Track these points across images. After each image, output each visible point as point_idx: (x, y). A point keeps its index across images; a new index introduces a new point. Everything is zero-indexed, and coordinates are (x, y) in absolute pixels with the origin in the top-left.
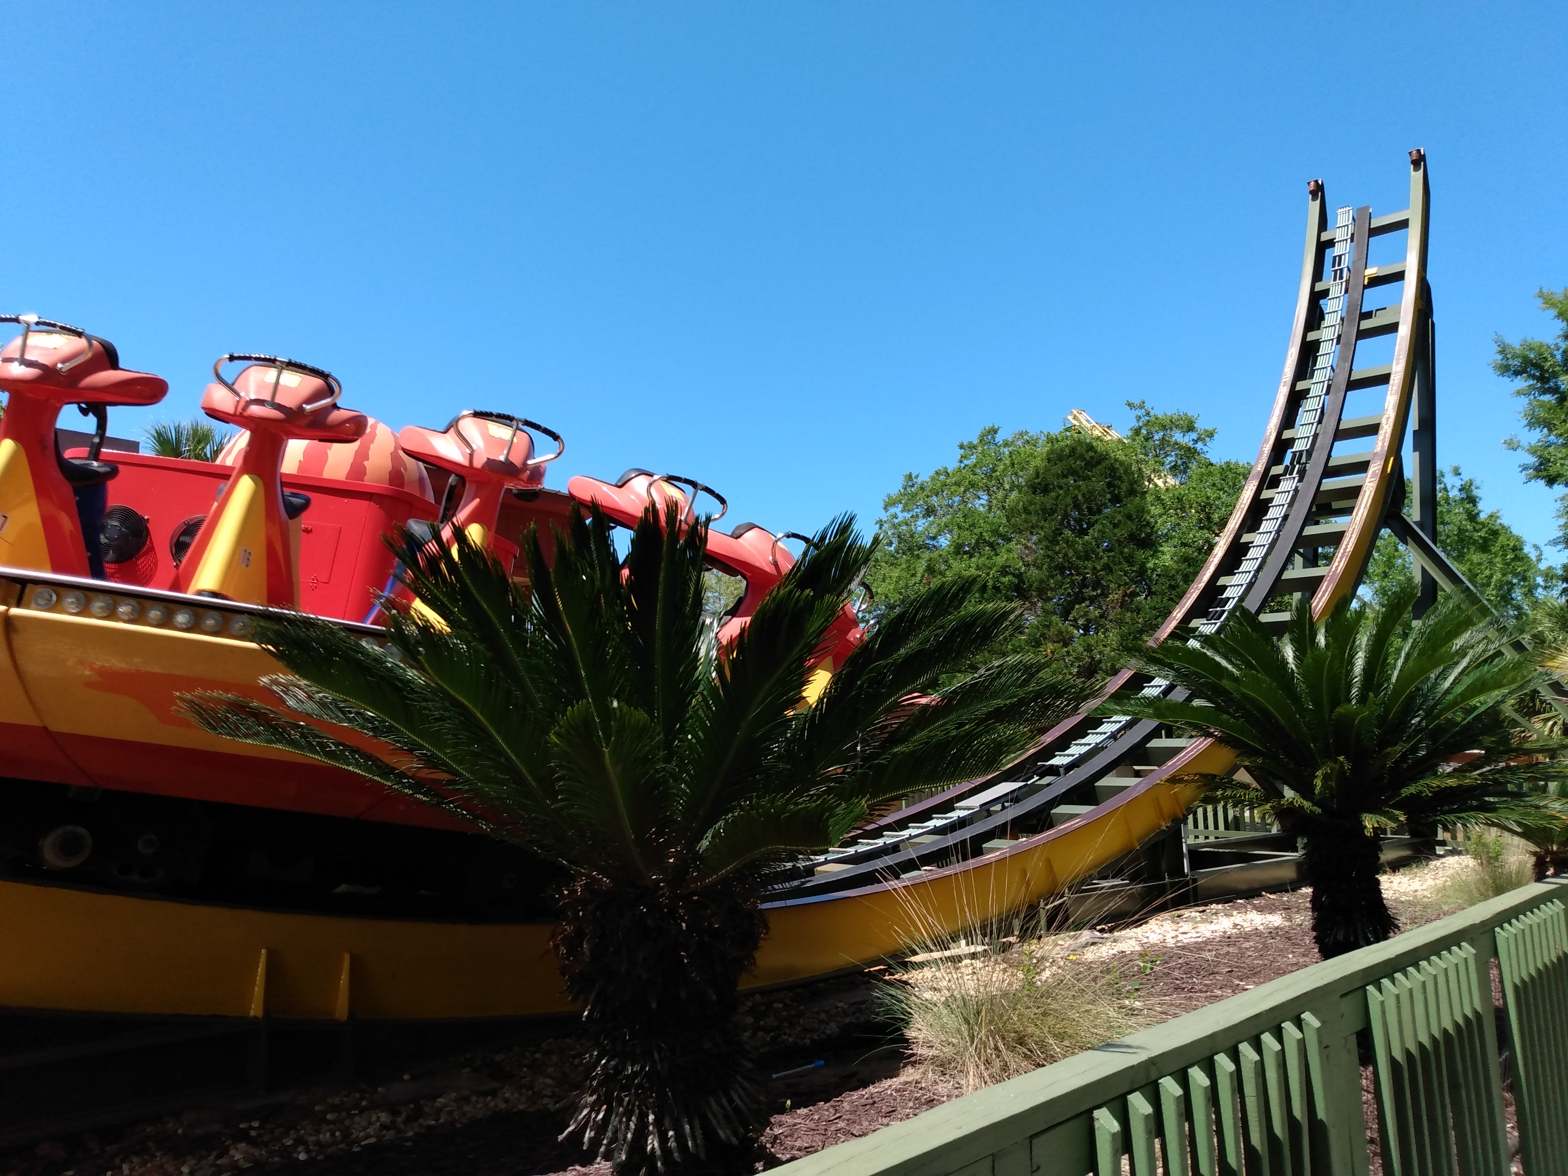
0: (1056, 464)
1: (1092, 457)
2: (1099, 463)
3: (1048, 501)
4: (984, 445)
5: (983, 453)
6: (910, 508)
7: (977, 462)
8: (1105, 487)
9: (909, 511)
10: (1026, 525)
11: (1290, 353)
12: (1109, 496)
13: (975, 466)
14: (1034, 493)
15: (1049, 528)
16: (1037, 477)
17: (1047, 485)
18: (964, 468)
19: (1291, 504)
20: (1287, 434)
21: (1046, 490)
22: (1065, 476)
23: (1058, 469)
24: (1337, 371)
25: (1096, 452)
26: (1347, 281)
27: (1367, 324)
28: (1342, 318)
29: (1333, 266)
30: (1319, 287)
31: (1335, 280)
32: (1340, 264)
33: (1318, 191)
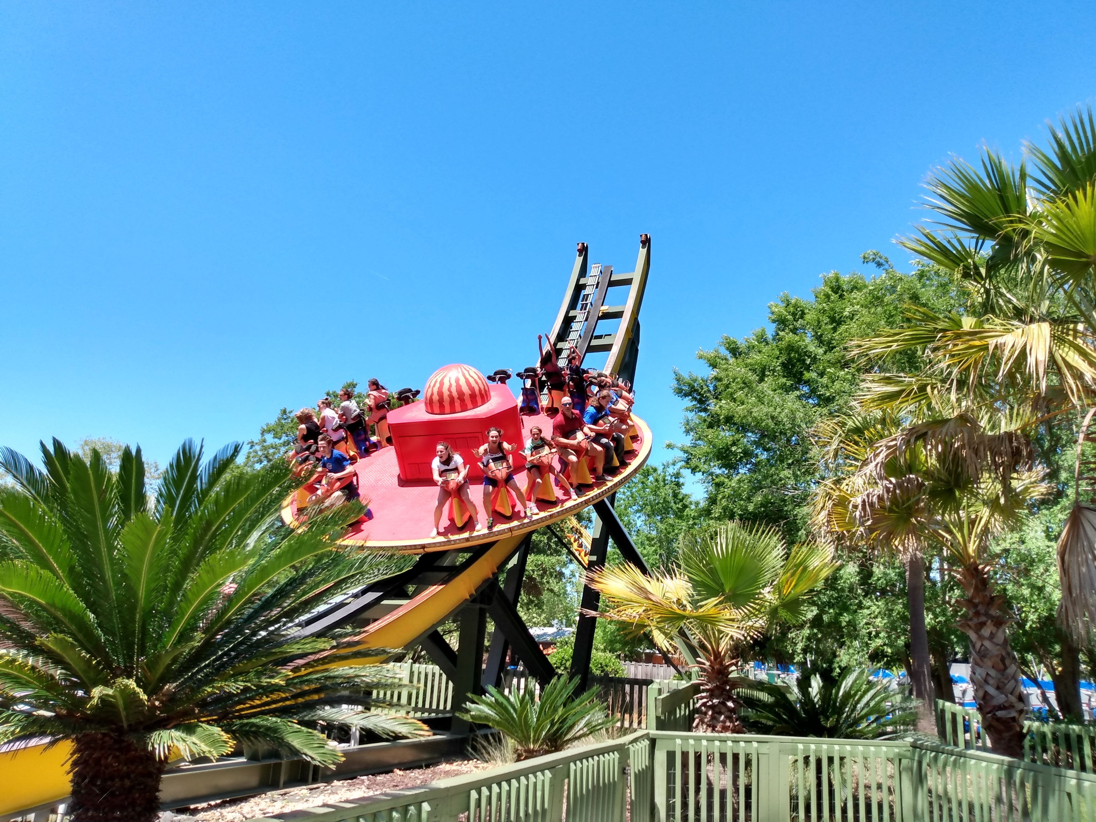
26: (589, 312)
27: (595, 342)
28: (580, 336)
29: (582, 301)
30: (572, 313)
31: (581, 310)
32: (586, 300)
33: (584, 250)
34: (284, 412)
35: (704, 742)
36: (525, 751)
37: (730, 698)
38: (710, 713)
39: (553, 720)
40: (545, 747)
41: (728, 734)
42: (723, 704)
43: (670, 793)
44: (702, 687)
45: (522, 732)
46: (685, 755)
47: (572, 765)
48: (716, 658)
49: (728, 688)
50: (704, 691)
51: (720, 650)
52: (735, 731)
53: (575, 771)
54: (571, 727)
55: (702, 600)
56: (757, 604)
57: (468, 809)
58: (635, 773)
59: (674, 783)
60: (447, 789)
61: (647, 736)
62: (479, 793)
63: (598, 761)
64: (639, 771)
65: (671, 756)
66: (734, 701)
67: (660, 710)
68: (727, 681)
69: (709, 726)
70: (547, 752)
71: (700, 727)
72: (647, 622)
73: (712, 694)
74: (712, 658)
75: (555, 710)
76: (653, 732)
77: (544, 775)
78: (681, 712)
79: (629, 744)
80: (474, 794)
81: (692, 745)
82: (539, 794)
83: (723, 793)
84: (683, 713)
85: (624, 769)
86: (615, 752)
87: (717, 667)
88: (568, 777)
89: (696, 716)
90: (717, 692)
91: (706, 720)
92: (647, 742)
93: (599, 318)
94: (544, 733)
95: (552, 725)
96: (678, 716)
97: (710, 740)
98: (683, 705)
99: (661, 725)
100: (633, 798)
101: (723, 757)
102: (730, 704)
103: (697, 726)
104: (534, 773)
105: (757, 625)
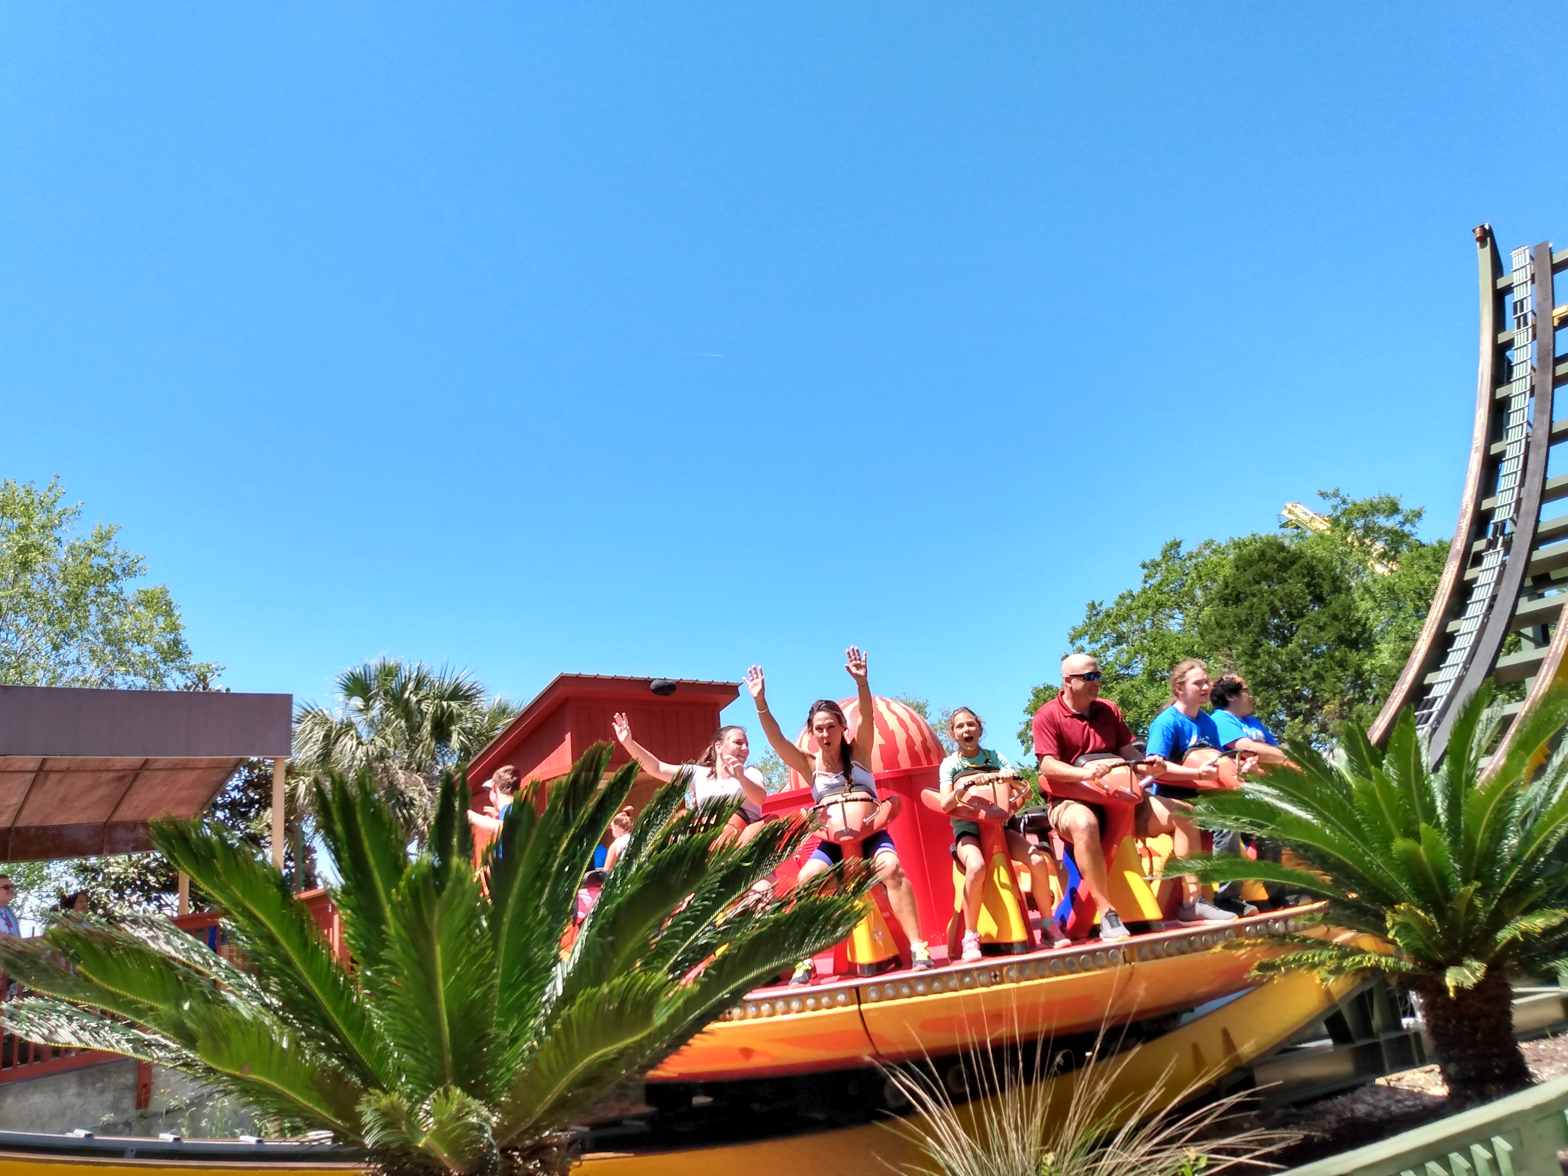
0: (1245, 570)
1: (1284, 558)
2: (1293, 563)
3: (1242, 611)
4: (1168, 561)
5: (1167, 570)
6: (1097, 638)
7: (1163, 580)
8: (1304, 587)
9: (1097, 642)
10: (1220, 641)
11: (1478, 415)
12: (1309, 598)
13: (1161, 584)
14: (1226, 605)
15: (1247, 641)
16: (1227, 587)
17: (1238, 595)
18: (1150, 588)
19: (1499, 582)
20: (1486, 505)
21: (1238, 600)
22: (1258, 583)
23: (1249, 575)
24: (1535, 426)
25: (1288, 552)
26: (1534, 327)
28: (1533, 369)
29: (1515, 312)
30: (1502, 338)
31: (1519, 327)
32: (1522, 310)
33: (1486, 236)
93: (1556, 329)
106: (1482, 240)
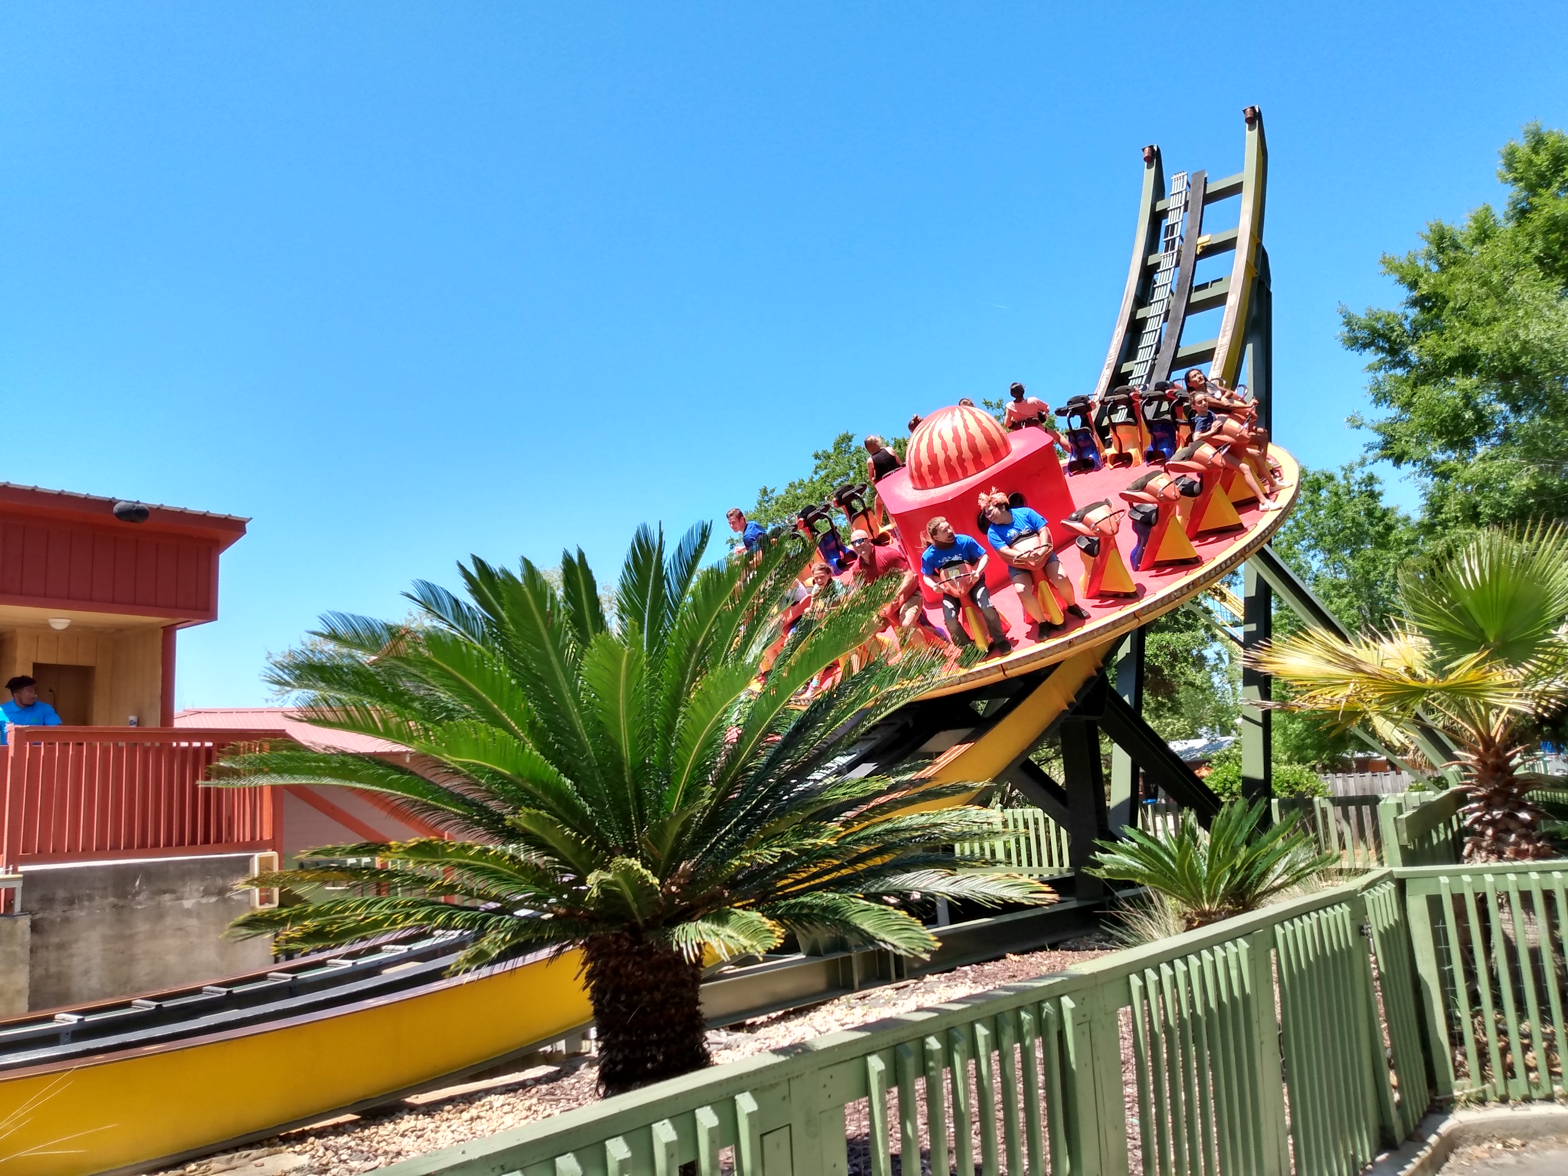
4: (838, 454)
5: (836, 462)
11: (1116, 331)
13: (827, 476)
18: (818, 479)
26: (1179, 251)
27: (1196, 297)
28: (1171, 291)
29: (1166, 236)
30: (1152, 260)
31: (1166, 251)
32: (1172, 234)
33: (1154, 157)
34: (765, 492)
35: (1489, 878)
36: (1198, 914)
37: (1523, 807)
38: (1490, 832)
39: (1234, 865)
40: (1227, 906)
41: (1528, 862)
42: (1511, 816)
43: (1442, 957)
44: (1469, 795)
45: (1189, 888)
46: (1459, 900)
47: (1278, 928)
48: (1487, 747)
49: (1515, 791)
50: (1473, 800)
51: (1493, 734)
52: (1538, 855)
53: (1285, 936)
54: (1263, 875)
55: (1450, 661)
56: (1551, 653)
57: (1130, 1002)
58: (1380, 932)
59: (1447, 943)
60: (1094, 976)
61: (1389, 876)
62: (1144, 979)
63: (1319, 920)
64: (1385, 928)
65: (1434, 903)
66: (1529, 809)
67: (1405, 835)
68: (1513, 782)
69: (1490, 852)
70: (1232, 914)
71: (1476, 856)
72: (1362, 706)
73: (1489, 803)
74: (1481, 748)
75: (1235, 853)
76: (1400, 870)
77: (1236, 946)
78: (1440, 835)
79: (1364, 889)
80: (1135, 981)
81: (1469, 884)
82: (1234, 973)
83: (1535, 954)
84: (1442, 837)
85: (1362, 928)
86: (1343, 905)
87: (1490, 761)
88: (1275, 945)
89: (1466, 839)
90: (1497, 800)
91: (1484, 844)
92: (1391, 886)
93: (1198, 257)
94: (1222, 887)
95: (1234, 872)
96: (1435, 841)
97: (1499, 873)
98: (1441, 825)
99: (1410, 857)
100: (1383, 969)
101: (1526, 898)
102: (1524, 816)
103: (1470, 855)
104: (1222, 944)
105: (1552, 688)
106: (1149, 160)
